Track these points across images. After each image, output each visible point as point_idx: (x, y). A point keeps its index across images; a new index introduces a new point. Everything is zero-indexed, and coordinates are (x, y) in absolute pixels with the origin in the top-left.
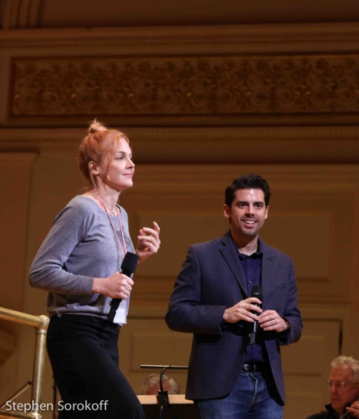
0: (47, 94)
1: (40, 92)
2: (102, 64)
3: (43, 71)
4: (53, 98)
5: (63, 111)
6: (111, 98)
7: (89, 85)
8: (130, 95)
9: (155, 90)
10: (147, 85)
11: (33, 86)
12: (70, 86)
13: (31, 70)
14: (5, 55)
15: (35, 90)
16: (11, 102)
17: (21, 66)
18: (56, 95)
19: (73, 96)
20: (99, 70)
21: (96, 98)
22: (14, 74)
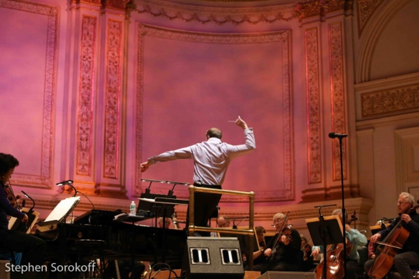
0: (375, 106)
1: (372, 105)
2: (393, 91)
3: (372, 97)
4: (377, 107)
5: (381, 111)
7: (390, 100)
8: (405, 101)
9: (414, 98)
10: (411, 96)
11: (370, 104)
12: (383, 101)
13: (368, 97)
14: (359, 93)
15: (371, 105)
16: (363, 111)
17: (365, 97)
18: (378, 106)
19: (384, 105)
20: (393, 94)
21: (393, 104)
22: (363, 100)
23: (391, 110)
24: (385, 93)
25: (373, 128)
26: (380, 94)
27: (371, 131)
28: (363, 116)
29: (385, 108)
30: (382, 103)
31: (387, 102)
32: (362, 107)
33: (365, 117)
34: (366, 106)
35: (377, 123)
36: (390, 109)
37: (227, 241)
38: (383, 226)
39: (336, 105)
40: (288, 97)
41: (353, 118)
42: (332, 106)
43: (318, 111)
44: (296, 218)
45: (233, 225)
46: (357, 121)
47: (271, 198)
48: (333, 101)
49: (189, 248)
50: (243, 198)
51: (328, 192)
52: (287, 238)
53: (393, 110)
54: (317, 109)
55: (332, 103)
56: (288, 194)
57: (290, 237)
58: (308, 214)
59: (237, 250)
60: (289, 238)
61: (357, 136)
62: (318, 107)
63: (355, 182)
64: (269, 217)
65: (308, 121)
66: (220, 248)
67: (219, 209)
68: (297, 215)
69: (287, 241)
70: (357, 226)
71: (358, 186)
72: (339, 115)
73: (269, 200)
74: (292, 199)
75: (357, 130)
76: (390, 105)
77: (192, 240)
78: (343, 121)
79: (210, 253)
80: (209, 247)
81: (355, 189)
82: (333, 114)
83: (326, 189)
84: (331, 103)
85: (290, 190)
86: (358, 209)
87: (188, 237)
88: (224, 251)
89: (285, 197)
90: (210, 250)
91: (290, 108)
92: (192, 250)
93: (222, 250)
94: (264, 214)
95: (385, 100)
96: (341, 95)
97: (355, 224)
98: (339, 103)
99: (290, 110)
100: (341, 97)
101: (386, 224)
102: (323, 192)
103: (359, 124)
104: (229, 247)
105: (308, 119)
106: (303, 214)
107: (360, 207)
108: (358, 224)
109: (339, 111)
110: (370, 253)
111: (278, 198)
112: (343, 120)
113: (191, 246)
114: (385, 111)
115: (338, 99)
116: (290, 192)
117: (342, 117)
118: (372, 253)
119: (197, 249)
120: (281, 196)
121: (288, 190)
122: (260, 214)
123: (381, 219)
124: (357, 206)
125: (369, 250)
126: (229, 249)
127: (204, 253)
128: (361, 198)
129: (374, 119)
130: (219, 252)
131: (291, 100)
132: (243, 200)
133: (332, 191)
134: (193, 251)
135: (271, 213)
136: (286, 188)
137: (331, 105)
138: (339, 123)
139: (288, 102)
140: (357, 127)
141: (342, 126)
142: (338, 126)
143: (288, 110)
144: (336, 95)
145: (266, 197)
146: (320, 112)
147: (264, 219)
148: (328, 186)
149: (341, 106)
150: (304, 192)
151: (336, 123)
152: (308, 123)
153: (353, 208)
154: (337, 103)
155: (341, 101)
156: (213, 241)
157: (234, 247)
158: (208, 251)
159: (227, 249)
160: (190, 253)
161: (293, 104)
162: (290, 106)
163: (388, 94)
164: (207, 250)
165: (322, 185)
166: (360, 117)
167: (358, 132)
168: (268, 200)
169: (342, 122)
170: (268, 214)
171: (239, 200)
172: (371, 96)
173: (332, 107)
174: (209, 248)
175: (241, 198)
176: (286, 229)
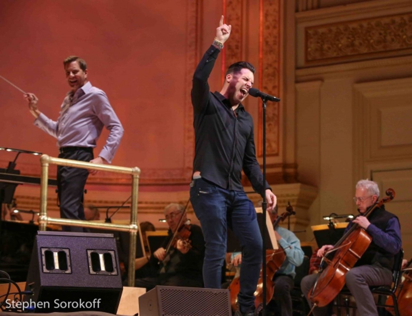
0: (325, 46)
1: (322, 45)
2: (355, 25)
3: (323, 33)
4: (329, 48)
5: (335, 55)
6: (361, 44)
7: (348, 38)
8: (372, 41)
9: (385, 37)
10: (380, 34)
11: (318, 43)
12: (338, 40)
13: (316, 33)
14: (302, 26)
15: (319, 45)
16: (307, 53)
17: (311, 32)
18: (330, 46)
19: (340, 45)
20: (353, 29)
21: (353, 45)
22: (307, 37)
23: (349, 54)
24: (342, 27)
25: (322, 80)
26: (334, 29)
27: (317, 84)
28: (307, 61)
29: (340, 49)
30: (337, 42)
31: (344, 41)
32: (307, 47)
33: (310, 62)
34: (312, 46)
35: (326, 73)
36: (348, 52)
37: (97, 239)
38: (332, 225)
39: (267, 43)
40: (194, 27)
41: (291, 64)
42: (261, 44)
43: (238, 51)
45: (105, 217)
46: (297, 68)
47: (164, 180)
48: (263, 36)
49: (39, 248)
50: (121, 179)
52: (184, 243)
53: (353, 53)
54: (237, 47)
55: (261, 40)
57: (188, 242)
59: (112, 253)
60: (186, 243)
61: (296, 92)
62: (240, 45)
63: (290, 159)
64: (160, 208)
65: (223, 66)
66: (87, 250)
67: (86, 192)
69: (184, 248)
70: (292, 226)
71: (295, 166)
72: (271, 58)
73: (161, 182)
75: (297, 82)
76: (348, 46)
77: (45, 237)
78: (277, 67)
79: (72, 256)
80: (69, 247)
81: (291, 171)
82: (261, 56)
84: (259, 39)
86: (293, 201)
87: (38, 231)
88: (92, 254)
89: (184, 180)
90: (71, 251)
91: (196, 45)
92: (43, 251)
93: (89, 252)
94: (152, 203)
95: (342, 38)
96: (275, 27)
97: (289, 224)
98: (271, 40)
99: (196, 49)
100: (275, 32)
101: (335, 222)
103: (300, 72)
104: (101, 248)
105: (223, 62)
107: (296, 198)
108: (293, 223)
109: (271, 51)
110: (311, 268)
111: (173, 180)
112: (276, 65)
113: (43, 246)
114: (341, 55)
115: (270, 34)
117: (275, 61)
118: (314, 268)
119: (52, 250)
120: (179, 177)
122: (146, 203)
123: (329, 215)
124: (293, 195)
125: (311, 264)
126: (101, 251)
127: (62, 256)
128: (298, 185)
129: (324, 65)
130: (86, 255)
131: (199, 34)
132: (120, 182)
134: (46, 252)
135: (163, 203)
136: (187, 165)
137: (259, 42)
138: (271, 70)
139: (193, 35)
140: (296, 76)
141: (274, 75)
142: (268, 75)
143: (193, 47)
144: (268, 27)
145: (156, 178)
146: (241, 52)
147: (152, 211)
149: (275, 44)
151: (266, 70)
152: (223, 69)
153: (287, 198)
154: (268, 40)
155: (275, 37)
156: (76, 238)
157: (108, 249)
158: (68, 254)
159: (97, 251)
160: (41, 255)
161: (202, 39)
162: (196, 42)
163: (346, 30)
164: (67, 251)
166: (302, 62)
167: (299, 86)
168: (158, 182)
169: (275, 68)
170: (157, 203)
171: (114, 182)
172: (321, 30)
173: (261, 46)
174: (71, 249)
175: (117, 179)
176: (183, 226)
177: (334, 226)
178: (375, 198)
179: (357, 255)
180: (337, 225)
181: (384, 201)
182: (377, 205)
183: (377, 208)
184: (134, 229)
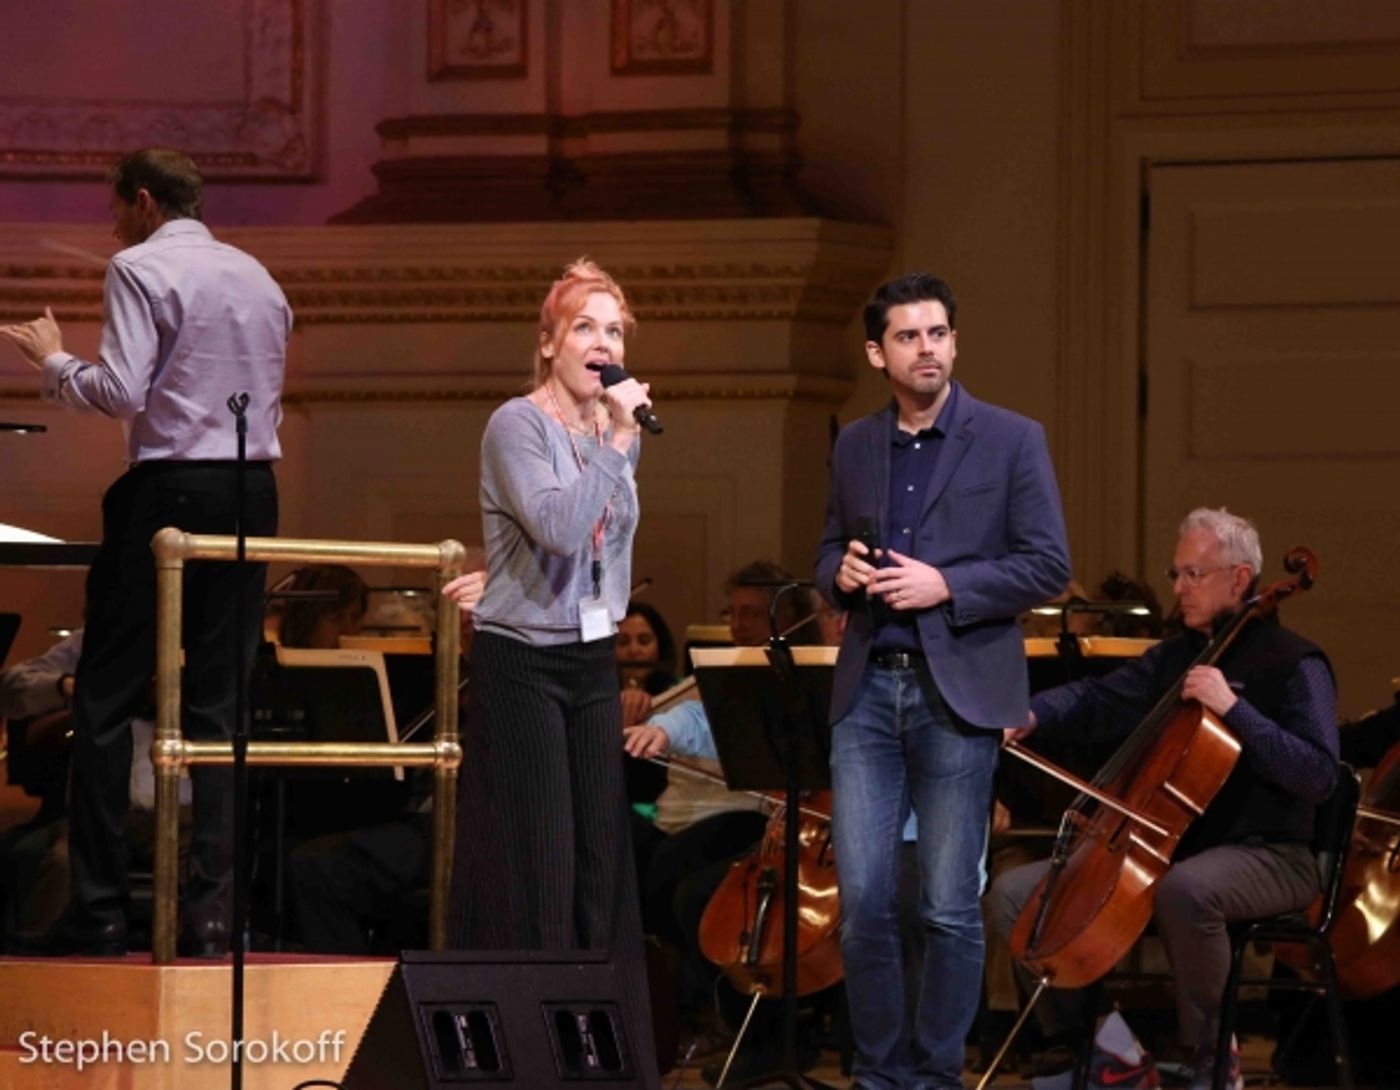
38: (1071, 644)
44: (339, 320)
51: (572, 148)
56: (272, 136)
58: (428, 298)
63: (767, 89)
68: (345, 298)
71: (789, 119)
74: (305, 172)
81: (767, 142)
83: (557, 125)
85: (294, 109)
89: (251, 159)
101: (1086, 635)
102: (536, 145)
106: (386, 299)
107: (800, 281)
116: (288, 123)
121: (270, 102)
124: (785, 271)
128: (814, 222)
133: (602, 143)
136: (263, 88)
148: (574, 102)
150: (391, 129)
165: (528, 98)
177: (1078, 646)
178: (1244, 574)
179: (1190, 802)
180: (1093, 644)
181: (1280, 595)
182: (1253, 612)
183: (1253, 621)
184: (449, 756)
